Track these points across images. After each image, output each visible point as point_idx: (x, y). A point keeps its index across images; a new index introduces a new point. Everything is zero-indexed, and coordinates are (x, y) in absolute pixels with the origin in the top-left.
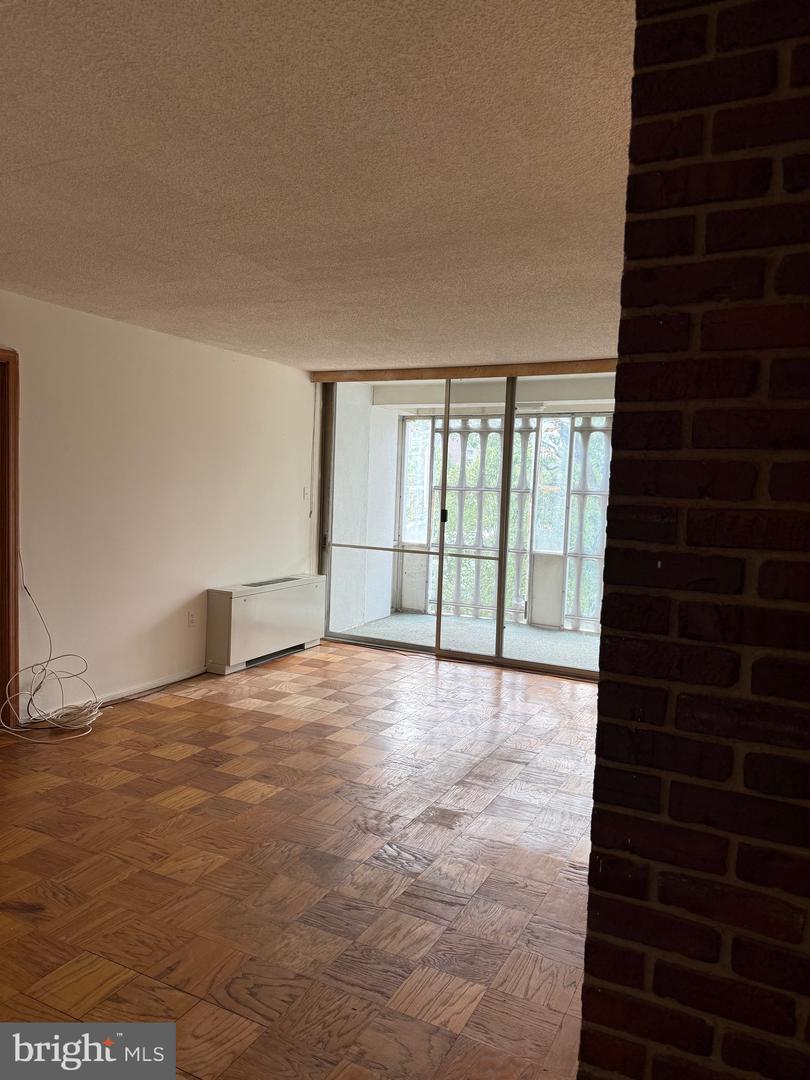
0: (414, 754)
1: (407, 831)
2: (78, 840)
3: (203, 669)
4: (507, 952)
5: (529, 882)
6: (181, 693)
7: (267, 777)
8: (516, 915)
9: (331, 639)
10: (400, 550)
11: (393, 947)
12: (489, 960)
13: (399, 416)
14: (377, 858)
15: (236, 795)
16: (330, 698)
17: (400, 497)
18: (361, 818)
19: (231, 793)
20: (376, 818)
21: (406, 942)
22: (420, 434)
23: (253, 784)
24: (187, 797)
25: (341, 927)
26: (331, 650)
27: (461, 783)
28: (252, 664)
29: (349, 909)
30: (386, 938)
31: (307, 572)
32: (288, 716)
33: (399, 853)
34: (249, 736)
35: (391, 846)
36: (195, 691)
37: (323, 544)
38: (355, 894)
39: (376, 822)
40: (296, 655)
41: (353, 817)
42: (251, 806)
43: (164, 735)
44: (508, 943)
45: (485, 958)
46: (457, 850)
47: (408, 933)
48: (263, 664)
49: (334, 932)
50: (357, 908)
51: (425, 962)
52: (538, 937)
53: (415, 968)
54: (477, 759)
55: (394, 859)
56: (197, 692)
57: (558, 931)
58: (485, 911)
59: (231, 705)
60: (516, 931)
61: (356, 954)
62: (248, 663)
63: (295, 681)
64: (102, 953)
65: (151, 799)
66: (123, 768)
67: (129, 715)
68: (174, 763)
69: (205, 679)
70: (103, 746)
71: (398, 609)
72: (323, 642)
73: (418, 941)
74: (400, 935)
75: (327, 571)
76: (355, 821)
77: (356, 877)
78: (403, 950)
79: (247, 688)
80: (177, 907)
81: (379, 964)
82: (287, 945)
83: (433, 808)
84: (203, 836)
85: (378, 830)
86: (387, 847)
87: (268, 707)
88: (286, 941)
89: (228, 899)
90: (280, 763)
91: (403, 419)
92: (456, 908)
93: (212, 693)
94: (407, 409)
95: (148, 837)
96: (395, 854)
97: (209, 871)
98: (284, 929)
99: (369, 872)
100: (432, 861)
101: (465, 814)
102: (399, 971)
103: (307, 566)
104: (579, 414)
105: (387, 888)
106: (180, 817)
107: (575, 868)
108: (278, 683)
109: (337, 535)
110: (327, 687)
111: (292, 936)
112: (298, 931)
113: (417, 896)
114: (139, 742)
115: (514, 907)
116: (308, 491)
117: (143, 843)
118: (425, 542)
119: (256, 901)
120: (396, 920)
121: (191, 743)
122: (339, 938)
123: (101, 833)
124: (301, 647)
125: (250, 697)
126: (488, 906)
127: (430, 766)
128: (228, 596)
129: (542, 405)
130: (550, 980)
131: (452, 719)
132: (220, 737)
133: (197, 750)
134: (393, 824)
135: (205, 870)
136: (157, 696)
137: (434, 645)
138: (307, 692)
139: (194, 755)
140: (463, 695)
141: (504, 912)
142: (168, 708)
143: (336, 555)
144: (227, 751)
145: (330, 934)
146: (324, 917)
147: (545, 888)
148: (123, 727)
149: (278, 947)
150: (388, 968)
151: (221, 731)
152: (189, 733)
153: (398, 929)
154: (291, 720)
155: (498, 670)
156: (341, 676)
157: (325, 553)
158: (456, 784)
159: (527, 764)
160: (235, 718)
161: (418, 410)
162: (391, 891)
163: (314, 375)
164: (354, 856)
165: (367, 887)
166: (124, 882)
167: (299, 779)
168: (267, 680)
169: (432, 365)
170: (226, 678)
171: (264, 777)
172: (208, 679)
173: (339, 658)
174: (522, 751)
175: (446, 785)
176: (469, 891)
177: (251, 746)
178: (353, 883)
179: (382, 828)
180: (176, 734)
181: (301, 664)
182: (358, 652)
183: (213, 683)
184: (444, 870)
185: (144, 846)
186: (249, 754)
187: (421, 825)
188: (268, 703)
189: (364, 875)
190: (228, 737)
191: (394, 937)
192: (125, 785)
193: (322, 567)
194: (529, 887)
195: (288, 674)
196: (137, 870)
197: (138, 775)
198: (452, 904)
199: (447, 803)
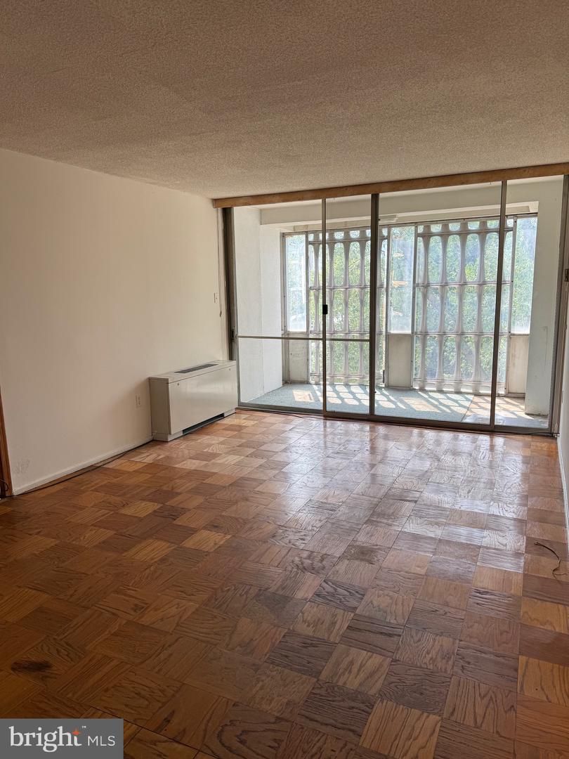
0: (327, 498)
1: (337, 567)
2: (71, 596)
3: (151, 438)
4: (448, 680)
5: (447, 609)
6: (137, 459)
7: (216, 527)
8: (446, 642)
9: (243, 408)
10: (287, 337)
11: (352, 682)
12: (435, 689)
13: (281, 233)
14: (318, 596)
15: (194, 545)
16: (251, 455)
17: (284, 296)
18: (297, 559)
19: (189, 543)
20: (309, 557)
21: (362, 675)
22: (297, 246)
23: (205, 533)
24: (154, 550)
25: (304, 666)
26: (244, 416)
27: (369, 522)
28: (188, 432)
29: (306, 647)
30: (343, 674)
31: (221, 359)
32: (222, 473)
33: (335, 590)
34: (196, 491)
35: (327, 583)
36: (148, 456)
37: (232, 337)
38: (309, 631)
39: (310, 562)
40: (219, 422)
41: (291, 559)
42: (208, 554)
43: (129, 495)
44: (446, 671)
45: (431, 687)
46: (382, 583)
47: (361, 666)
48: (195, 431)
49: (299, 671)
50: (312, 645)
51: (382, 695)
52: (469, 663)
53: (375, 703)
54: (376, 500)
55: (333, 595)
56: (149, 457)
57: (483, 655)
58: (419, 640)
59: (176, 466)
60: (449, 658)
61: (323, 692)
62: (184, 431)
63: (222, 443)
64: (105, 708)
65: (126, 553)
66: (100, 527)
67: (99, 479)
68: (141, 520)
69: (153, 446)
70: (82, 508)
71: (288, 381)
72: (238, 411)
73: (372, 674)
74: (355, 669)
75: (235, 357)
76: (293, 562)
77: (306, 615)
78: (361, 684)
79: (186, 452)
80: (162, 656)
81: (343, 700)
82: (262, 688)
83: (352, 546)
84: (173, 585)
85: (313, 569)
86: (324, 585)
87: (206, 466)
88: (261, 683)
89: (204, 645)
90: (223, 514)
91: (283, 235)
92: (395, 638)
93: (160, 457)
94: (286, 227)
95: (129, 589)
96: (333, 591)
97: (184, 618)
98: (256, 671)
99: (315, 609)
100: (364, 595)
101: (379, 549)
102: (363, 707)
103: (221, 354)
104: (421, 223)
105: (334, 624)
106: (152, 568)
107: (480, 593)
108: (209, 445)
109: (241, 330)
110: (247, 447)
111: (264, 678)
112: (268, 672)
113: (360, 630)
114: (110, 503)
115: (442, 634)
116: (217, 296)
117: (125, 595)
118: (304, 330)
119: (228, 645)
120: (347, 655)
121: (150, 501)
122: (304, 677)
123: (90, 588)
124: (222, 416)
125: (190, 458)
126: (419, 635)
127: (341, 509)
128: (166, 382)
129: (395, 216)
130: (491, 705)
131: (348, 467)
132: (172, 494)
133: (156, 506)
134: (324, 563)
135: (181, 617)
136: (119, 461)
137: (322, 409)
138: (233, 451)
139: (155, 511)
140: (352, 447)
141: (434, 640)
142: (129, 472)
143: (242, 344)
144: (181, 506)
145: (296, 673)
146: (286, 657)
147: (461, 615)
148: (96, 490)
149: (254, 691)
150: (352, 704)
151: (173, 488)
152: (147, 493)
153: (352, 663)
154: (225, 475)
155: (372, 425)
156: (257, 436)
157: (233, 344)
158: (365, 523)
159: (416, 502)
160: (181, 477)
161: (294, 227)
162: (337, 627)
163: (216, 202)
164: (300, 595)
165: (317, 623)
166: (115, 634)
167: (241, 527)
168: (200, 443)
169: (311, 187)
170: (170, 444)
171: (214, 526)
172: (155, 446)
173: (252, 423)
174: (408, 491)
175: (358, 525)
176: (401, 621)
177: (199, 500)
178: (304, 621)
179: (316, 567)
180: (137, 493)
181: (223, 429)
182: (265, 417)
183: (160, 449)
184: (375, 603)
185: (127, 598)
186: (198, 507)
187: (346, 562)
188: (205, 462)
189: (312, 612)
190: (180, 494)
191: (350, 672)
192: (104, 542)
193: (232, 354)
194: (448, 614)
195: (216, 438)
196: (124, 622)
197: (113, 532)
198: (390, 635)
199: (362, 539)
